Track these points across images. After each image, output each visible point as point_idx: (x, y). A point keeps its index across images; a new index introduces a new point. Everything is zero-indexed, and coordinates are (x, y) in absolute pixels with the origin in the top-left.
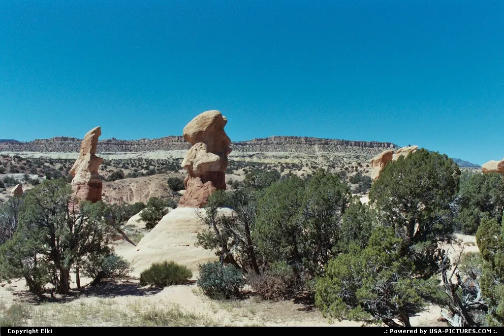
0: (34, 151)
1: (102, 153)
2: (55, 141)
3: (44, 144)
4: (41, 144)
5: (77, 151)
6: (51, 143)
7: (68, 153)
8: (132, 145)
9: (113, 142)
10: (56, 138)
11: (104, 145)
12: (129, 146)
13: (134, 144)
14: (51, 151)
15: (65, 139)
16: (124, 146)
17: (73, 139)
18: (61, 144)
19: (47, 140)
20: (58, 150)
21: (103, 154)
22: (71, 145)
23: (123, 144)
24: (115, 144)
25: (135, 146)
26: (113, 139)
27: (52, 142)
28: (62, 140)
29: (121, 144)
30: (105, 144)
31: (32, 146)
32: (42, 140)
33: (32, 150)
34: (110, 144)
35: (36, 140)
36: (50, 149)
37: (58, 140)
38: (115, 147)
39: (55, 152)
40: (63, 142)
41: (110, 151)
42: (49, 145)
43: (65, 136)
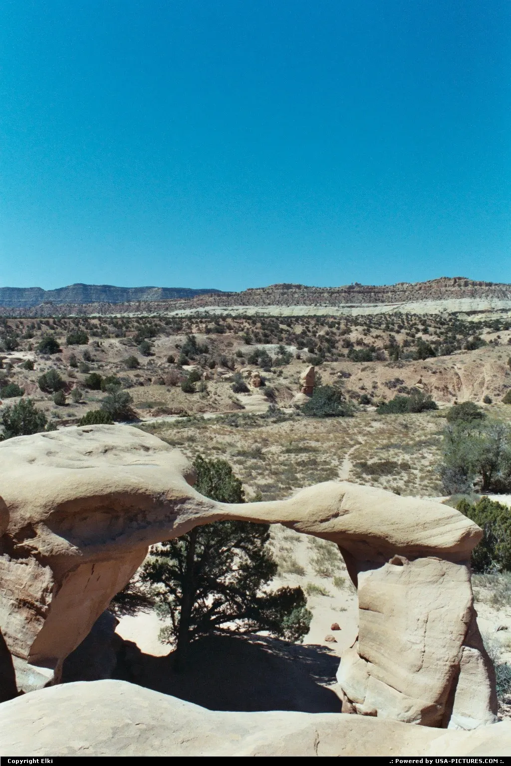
0: (246, 305)
1: (341, 305)
2: (274, 290)
3: (259, 294)
4: (255, 294)
5: (305, 303)
6: (268, 294)
7: (293, 307)
8: (384, 292)
9: (357, 289)
10: (276, 286)
11: (343, 294)
12: (380, 295)
13: (387, 292)
14: (269, 304)
15: (288, 287)
16: (373, 294)
17: (299, 287)
18: (283, 294)
19: (263, 289)
20: (279, 303)
21: (343, 307)
22: (296, 296)
23: (371, 292)
24: (359, 292)
25: (390, 294)
26: (357, 284)
27: (270, 291)
28: (283, 289)
29: (368, 292)
30: (345, 292)
31: (245, 298)
32: (257, 289)
33: (244, 304)
34: (353, 292)
35: (249, 290)
36: (268, 301)
37: (278, 289)
38: (360, 296)
39: (275, 306)
40: (285, 290)
41: (352, 302)
42: (267, 295)
43: (288, 282)
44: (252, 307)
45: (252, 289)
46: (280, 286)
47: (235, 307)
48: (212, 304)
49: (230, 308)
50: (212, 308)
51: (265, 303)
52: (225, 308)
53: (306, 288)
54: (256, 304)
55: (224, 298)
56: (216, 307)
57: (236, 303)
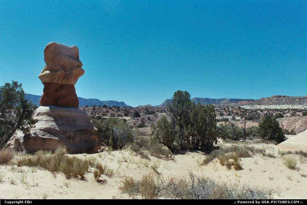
1: (305, 104)
2: (273, 98)
3: (267, 100)
4: (265, 100)
5: (287, 104)
7: (281, 105)
10: (274, 96)
11: (306, 99)
14: (271, 104)
15: (280, 97)
17: (284, 97)
18: (277, 100)
19: (268, 98)
20: (275, 104)
22: (283, 100)
27: (272, 99)
31: (260, 102)
32: (265, 98)
33: (260, 105)
35: (262, 98)
36: (270, 103)
37: (275, 98)
39: (273, 105)
40: (278, 98)
42: (270, 101)
43: (279, 95)
44: (263, 106)
45: (264, 98)
46: (276, 96)
47: (256, 106)
48: (246, 105)
49: (254, 106)
50: (246, 106)
51: (269, 104)
52: (251, 106)
53: (288, 97)
54: (265, 104)
55: (251, 102)
56: (248, 106)
57: (256, 104)
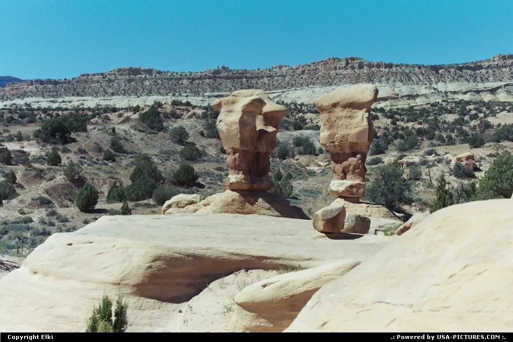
44: (90, 98)
45: (88, 75)
47: (66, 99)
48: (34, 94)
49: (60, 100)
50: (35, 99)
51: (106, 93)
52: (52, 99)
53: (159, 73)
54: (96, 94)
55: (50, 86)
56: (41, 99)
57: (67, 92)
